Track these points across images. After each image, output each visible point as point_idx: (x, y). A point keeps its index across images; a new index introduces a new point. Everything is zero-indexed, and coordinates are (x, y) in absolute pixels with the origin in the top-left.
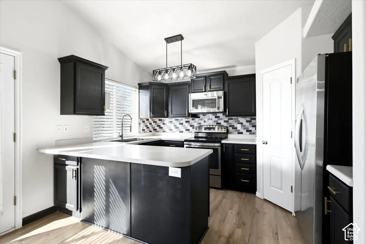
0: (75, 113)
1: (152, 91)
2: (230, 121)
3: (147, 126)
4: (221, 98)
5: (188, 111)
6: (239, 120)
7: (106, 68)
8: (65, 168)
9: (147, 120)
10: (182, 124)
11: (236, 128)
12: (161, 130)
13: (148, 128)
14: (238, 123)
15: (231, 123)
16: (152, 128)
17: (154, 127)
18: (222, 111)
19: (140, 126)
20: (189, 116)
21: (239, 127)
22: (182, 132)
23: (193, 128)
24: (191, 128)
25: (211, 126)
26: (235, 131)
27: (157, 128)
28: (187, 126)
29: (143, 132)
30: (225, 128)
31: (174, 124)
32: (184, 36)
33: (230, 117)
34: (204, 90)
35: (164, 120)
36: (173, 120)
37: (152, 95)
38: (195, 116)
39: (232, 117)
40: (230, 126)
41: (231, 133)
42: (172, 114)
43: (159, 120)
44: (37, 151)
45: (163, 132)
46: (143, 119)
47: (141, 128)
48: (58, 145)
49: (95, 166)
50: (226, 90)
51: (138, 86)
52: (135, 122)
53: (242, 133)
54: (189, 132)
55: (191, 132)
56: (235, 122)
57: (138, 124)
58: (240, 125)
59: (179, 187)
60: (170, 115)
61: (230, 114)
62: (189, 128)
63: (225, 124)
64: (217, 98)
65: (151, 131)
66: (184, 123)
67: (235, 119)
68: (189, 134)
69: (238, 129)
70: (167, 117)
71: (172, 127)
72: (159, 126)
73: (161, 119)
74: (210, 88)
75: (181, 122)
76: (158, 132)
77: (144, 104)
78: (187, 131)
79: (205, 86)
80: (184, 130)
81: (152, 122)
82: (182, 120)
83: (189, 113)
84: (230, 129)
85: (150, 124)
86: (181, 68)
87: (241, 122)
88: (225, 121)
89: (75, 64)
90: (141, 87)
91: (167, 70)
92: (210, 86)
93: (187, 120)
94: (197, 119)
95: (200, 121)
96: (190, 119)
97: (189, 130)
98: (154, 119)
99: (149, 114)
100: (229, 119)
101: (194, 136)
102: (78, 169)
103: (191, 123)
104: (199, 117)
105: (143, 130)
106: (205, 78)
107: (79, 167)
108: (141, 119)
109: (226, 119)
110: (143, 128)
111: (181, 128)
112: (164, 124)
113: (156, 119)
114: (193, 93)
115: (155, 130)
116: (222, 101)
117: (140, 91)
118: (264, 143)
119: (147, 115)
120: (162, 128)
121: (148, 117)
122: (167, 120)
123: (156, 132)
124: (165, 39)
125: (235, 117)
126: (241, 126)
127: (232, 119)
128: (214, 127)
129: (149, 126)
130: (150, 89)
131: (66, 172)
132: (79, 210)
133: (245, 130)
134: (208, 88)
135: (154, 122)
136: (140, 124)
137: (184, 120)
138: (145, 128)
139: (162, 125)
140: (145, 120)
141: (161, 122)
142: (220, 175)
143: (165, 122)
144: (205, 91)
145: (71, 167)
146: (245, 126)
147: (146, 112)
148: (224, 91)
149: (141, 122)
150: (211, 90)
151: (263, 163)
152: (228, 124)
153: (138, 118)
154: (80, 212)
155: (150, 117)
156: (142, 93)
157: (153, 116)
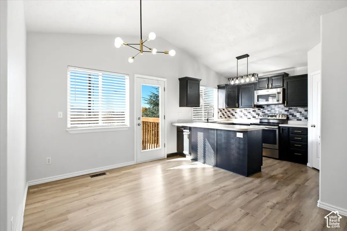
0: (187, 106)
1: (227, 90)
2: (290, 111)
3: (223, 114)
4: (280, 93)
5: (254, 103)
6: (298, 109)
7: (201, 80)
8: (183, 133)
9: (224, 110)
10: (250, 112)
11: (296, 116)
12: (234, 117)
13: (224, 115)
14: (297, 112)
15: (291, 112)
16: (227, 115)
17: (228, 115)
18: (281, 103)
19: (218, 114)
20: (255, 107)
21: (298, 115)
22: (250, 118)
23: (259, 116)
24: (257, 116)
25: (273, 115)
26: (295, 118)
27: (231, 116)
28: (254, 114)
29: (221, 118)
30: (285, 116)
31: (243, 112)
32: (249, 54)
33: (291, 108)
34: (266, 88)
35: (236, 110)
36: (243, 109)
37: (227, 93)
38: (260, 107)
39: (292, 108)
40: (290, 114)
41: (291, 120)
42: (242, 105)
43: (232, 110)
44: (172, 124)
45: (235, 118)
46: (220, 109)
47: (220, 115)
48: (179, 122)
49: (198, 132)
50: (285, 87)
51: (217, 87)
52: (216, 111)
53: (301, 120)
54: (255, 119)
55: (257, 119)
56: (295, 111)
57: (217, 112)
58: (299, 113)
59: (242, 142)
60: (240, 106)
61: (288, 105)
62: (255, 115)
63: (286, 113)
64: (276, 93)
65: (226, 118)
66: (252, 112)
67: (294, 109)
68: (256, 120)
69: (297, 116)
70: (238, 107)
71: (242, 114)
72: (232, 114)
73: (233, 109)
74: (272, 86)
75: (249, 111)
76: (231, 118)
77: (222, 99)
78: (254, 118)
79: (268, 85)
80: (251, 117)
81: (227, 111)
82: (250, 109)
83: (255, 105)
84: (290, 116)
85: (226, 112)
86: (247, 76)
87: (300, 111)
88: (286, 111)
89: (187, 81)
90: (219, 87)
91: (237, 77)
92: (272, 84)
93: (254, 110)
94: (262, 109)
95: (264, 111)
96: (256, 109)
97: (255, 117)
98: (228, 109)
99: (225, 106)
100: (289, 109)
101: (259, 122)
102: (189, 134)
103: (257, 112)
104: (264, 108)
105: (221, 117)
106: (267, 78)
107: (190, 133)
108: (219, 109)
109: (287, 109)
110: (221, 115)
111: (249, 116)
112: (236, 113)
113: (230, 109)
114: (258, 90)
115: (229, 117)
116: (281, 95)
117: (219, 90)
118: (312, 127)
119: (224, 106)
120: (234, 115)
121: (224, 108)
122: (238, 110)
123: (230, 118)
124: (236, 58)
125: (295, 108)
126: (300, 115)
127: (292, 109)
128: (276, 115)
129: (225, 114)
130: (226, 89)
131: (183, 135)
132: (190, 155)
133: (304, 118)
134: (270, 86)
135: (228, 111)
136: (218, 112)
137: (251, 110)
138: (222, 115)
139: (234, 114)
140: (222, 110)
141: (234, 111)
142: (278, 149)
143: (237, 111)
144: (268, 88)
145: (186, 133)
146: (303, 114)
147: (222, 104)
148: (284, 88)
149: (219, 111)
150: (273, 87)
151: (312, 140)
152: (288, 113)
153: (217, 109)
154: (191, 155)
155: (226, 108)
156: (220, 92)
157: (228, 107)
